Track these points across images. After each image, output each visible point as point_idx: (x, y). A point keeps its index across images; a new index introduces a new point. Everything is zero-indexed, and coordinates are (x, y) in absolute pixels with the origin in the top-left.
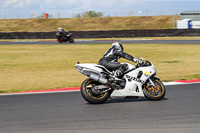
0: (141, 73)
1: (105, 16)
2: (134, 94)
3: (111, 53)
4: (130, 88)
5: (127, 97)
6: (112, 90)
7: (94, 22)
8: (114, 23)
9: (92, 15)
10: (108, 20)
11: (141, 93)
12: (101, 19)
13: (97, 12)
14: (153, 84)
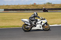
0: (42, 22)
1: (53, 4)
2: (39, 28)
3: (33, 16)
4: (38, 27)
5: (37, 29)
6: (32, 27)
7: (49, 6)
8: (56, 6)
9: (49, 3)
10: (54, 5)
11: (42, 28)
12: (52, 5)
13: (50, 3)
14: (46, 25)
